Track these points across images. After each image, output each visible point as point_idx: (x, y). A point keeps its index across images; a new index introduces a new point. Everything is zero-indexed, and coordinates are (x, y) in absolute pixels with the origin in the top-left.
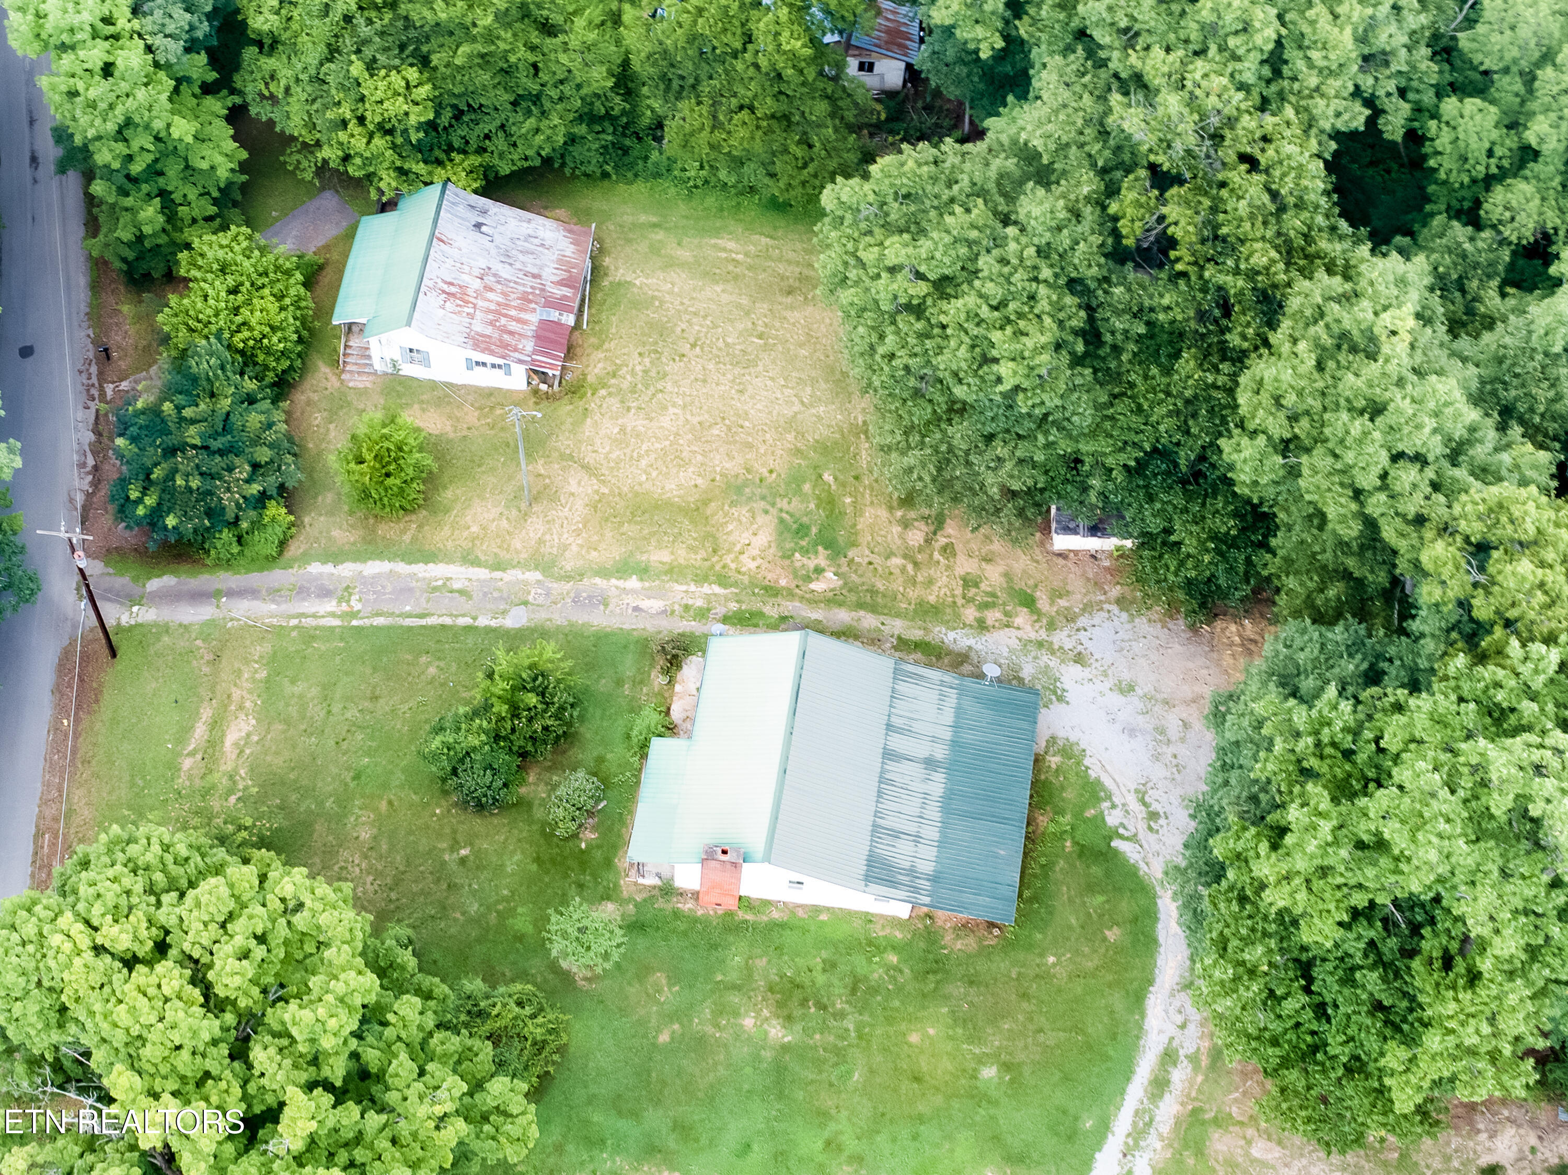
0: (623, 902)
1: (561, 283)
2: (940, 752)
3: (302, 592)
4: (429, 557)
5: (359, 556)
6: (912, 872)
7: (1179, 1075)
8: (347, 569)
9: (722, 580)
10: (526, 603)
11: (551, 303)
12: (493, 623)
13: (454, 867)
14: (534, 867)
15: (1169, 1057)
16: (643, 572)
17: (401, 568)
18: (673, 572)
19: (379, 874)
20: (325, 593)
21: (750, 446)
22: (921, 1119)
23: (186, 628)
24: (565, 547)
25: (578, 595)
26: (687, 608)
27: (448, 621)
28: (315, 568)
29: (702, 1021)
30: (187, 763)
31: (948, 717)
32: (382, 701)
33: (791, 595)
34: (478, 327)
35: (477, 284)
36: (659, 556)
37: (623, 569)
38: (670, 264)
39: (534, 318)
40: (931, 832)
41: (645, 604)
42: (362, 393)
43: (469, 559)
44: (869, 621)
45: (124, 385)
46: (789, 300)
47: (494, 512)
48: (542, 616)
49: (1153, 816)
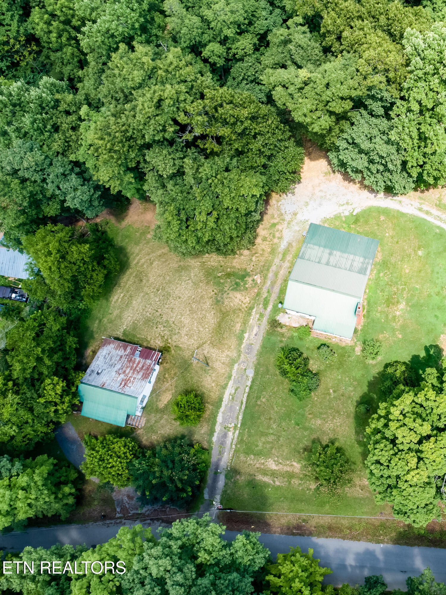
0: (356, 345)
1: (125, 350)
2: (327, 251)
3: (222, 444)
4: (221, 400)
5: (214, 424)
6: (363, 263)
7: (425, 208)
8: (218, 428)
9: (251, 308)
10: (245, 369)
11: (133, 354)
12: (250, 380)
13: (336, 394)
14: (341, 370)
15: (420, 210)
16: (243, 332)
17: (222, 409)
18: (245, 323)
19: (334, 417)
20: (225, 436)
21: (202, 297)
22: (433, 271)
23: (226, 484)
24: (227, 356)
25: (247, 353)
26: (259, 320)
27: (246, 395)
28: (214, 439)
29: (396, 325)
30: (277, 483)
31: (317, 247)
32: (272, 416)
33: (261, 289)
34: (140, 376)
35: (122, 376)
36: (238, 327)
37: (240, 338)
38: (120, 317)
39: (138, 359)
40: (352, 257)
41: (254, 332)
42: (148, 421)
43: (224, 387)
44: (274, 268)
45: (118, 510)
46: (144, 281)
47: (209, 378)
48: (251, 364)
49: (347, 203)
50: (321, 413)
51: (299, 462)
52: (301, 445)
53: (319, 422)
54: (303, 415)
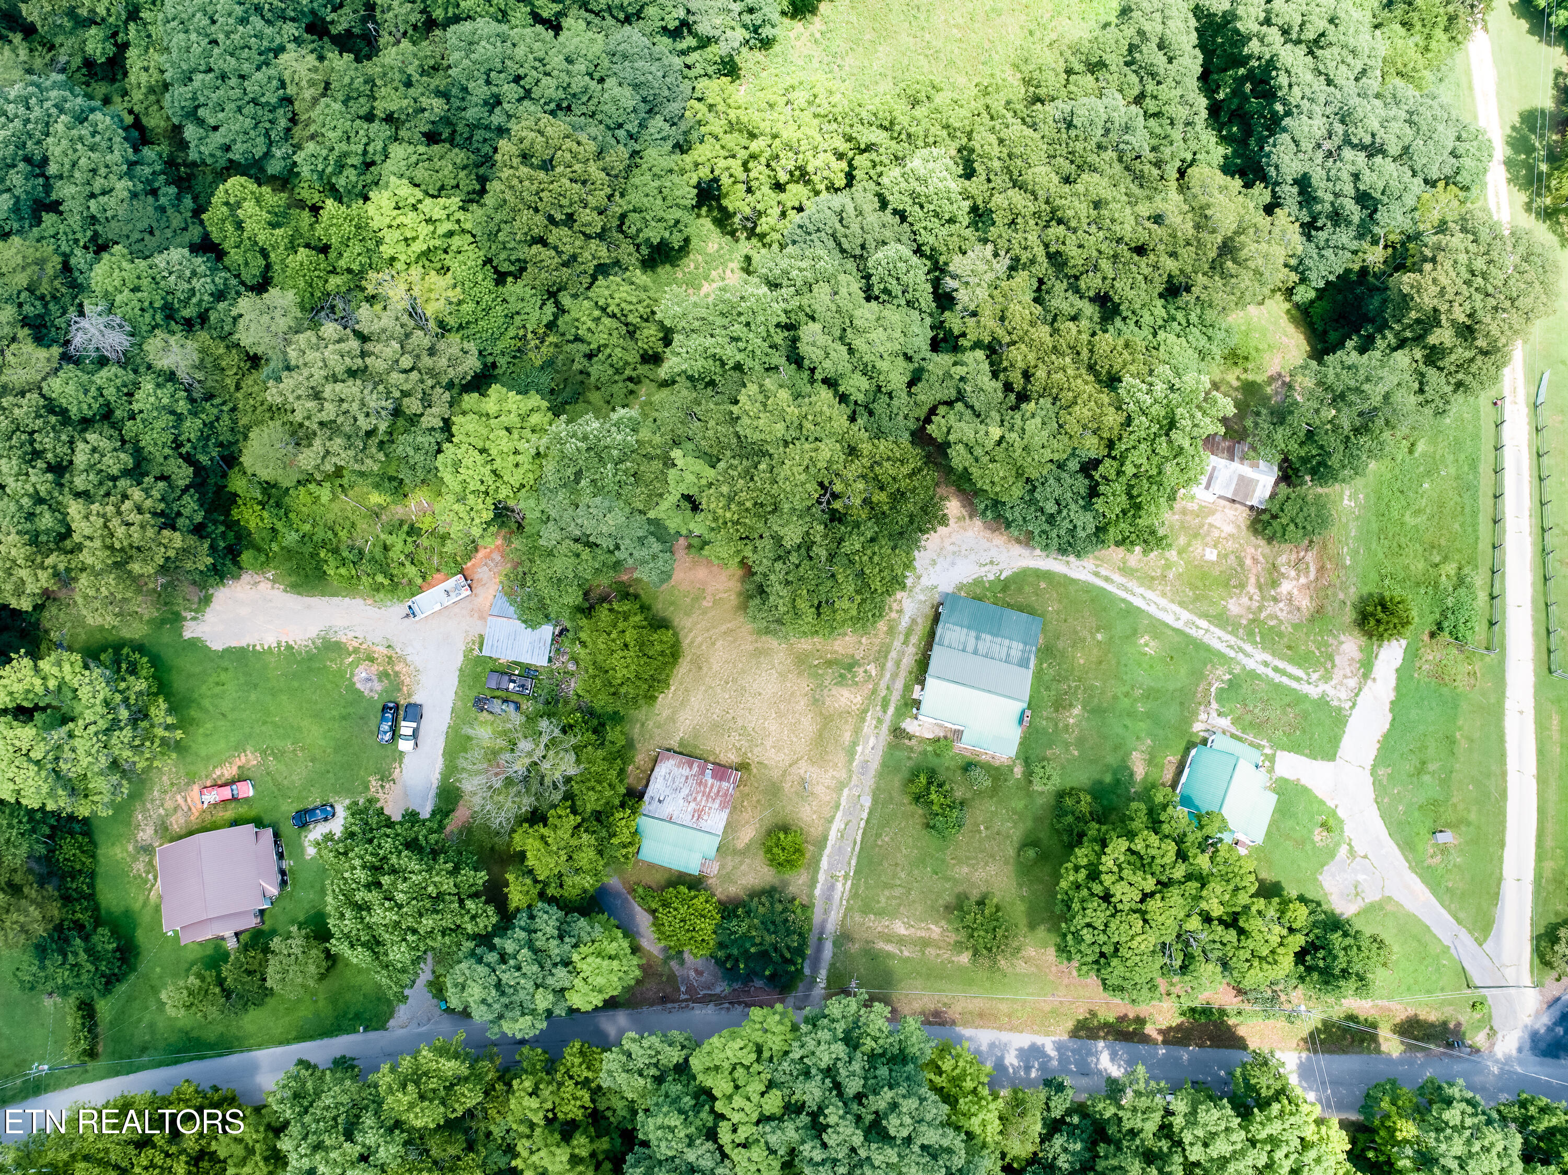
0: (1014, 765)
1: (691, 768)
2: (973, 634)
3: (828, 898)
4: (825, 838)
5: (816, 871)
6: (1023, 651)
7: (1104, 572)
8: (821, 877)
9: (865, 711)
10: (860, 796)
11: (703, 773)
12: (867, 811)
13: (989, 833)
14: (995, 799)
15: (1096, 574)
16: (855, 744)
17: (827, 851)
18: (857, 731)
19: (986, 864)
20: (832, 887)
21: (792, 694)
22: (1118, 663)
23: (834, 954)
24: (833, 777)
25: (861, 773)
26: (876, 728)
27: (860, 832)
28: (817, 892)
29: (1070, 738)
30: (906, 953)
31: (958, 628)
32: (899, 862)
33: (877, 684)
34: (716, 805)
35: (693, 805)
36: (847, 737)
37: (851, 753)
38: (673, 720)
39: (710, 781)
40: (1007, 642)
41: (871, 744)
42: (722, 867)
43: (830, 821)
44: (893, 654)
45: (683, 989)
46: (705, 669)
47: (808, 808)
48: (867, 789)
49: (992, 563)
50: (968, 858)
51: (936, 923)
52: (941, 902)
53: (965, 870)
54: (943, 861)
